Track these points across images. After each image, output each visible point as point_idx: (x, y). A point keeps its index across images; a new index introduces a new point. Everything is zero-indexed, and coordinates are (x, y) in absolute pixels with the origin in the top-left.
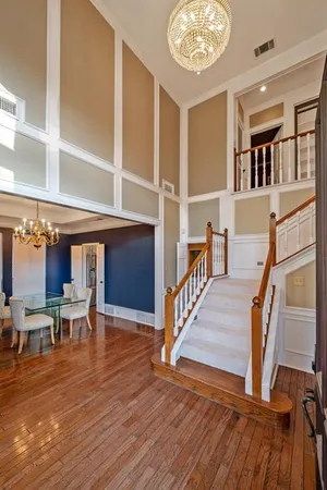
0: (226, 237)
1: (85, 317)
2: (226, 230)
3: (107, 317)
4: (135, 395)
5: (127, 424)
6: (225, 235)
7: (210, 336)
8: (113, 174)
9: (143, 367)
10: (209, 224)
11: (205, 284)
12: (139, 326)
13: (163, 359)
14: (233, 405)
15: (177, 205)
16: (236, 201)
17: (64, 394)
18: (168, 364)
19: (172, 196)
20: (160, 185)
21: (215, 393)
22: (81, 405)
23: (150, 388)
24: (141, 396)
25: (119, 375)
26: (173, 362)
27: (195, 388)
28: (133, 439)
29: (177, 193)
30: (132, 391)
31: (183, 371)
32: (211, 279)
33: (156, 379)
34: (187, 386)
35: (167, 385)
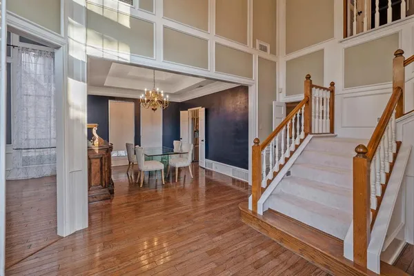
0: (332, 92)
1: (188, 167)
2: (332, 84)
3: (207, 171)
4: (220, 233)
5: (211, 253)
6: (332, 90)
7: (303, 192)
8: (207, 41)
9: (232, 213)
10: (308, 77)
11: (302, 141)
12: (234, 180)
13: (250, 208)
14: (325, 266)
15: (273, 65)
16: (346, 50)
17: (165, 219)
18: (255, 212)
19: (267, 55)
20: (254, 46)
21: (304, 248)
22: (176, 229)
23: (236, 231)
24: (226, 235)
25: (210, 214)
26: (260, 212)
27: (282, 240)
28: (213, 266)
29: (273, 52)
30: (219, 229)
31: (269, 221)
32: (310, 136)
33: (242, 224)
34: (273, 236)
35: (252, 231)
